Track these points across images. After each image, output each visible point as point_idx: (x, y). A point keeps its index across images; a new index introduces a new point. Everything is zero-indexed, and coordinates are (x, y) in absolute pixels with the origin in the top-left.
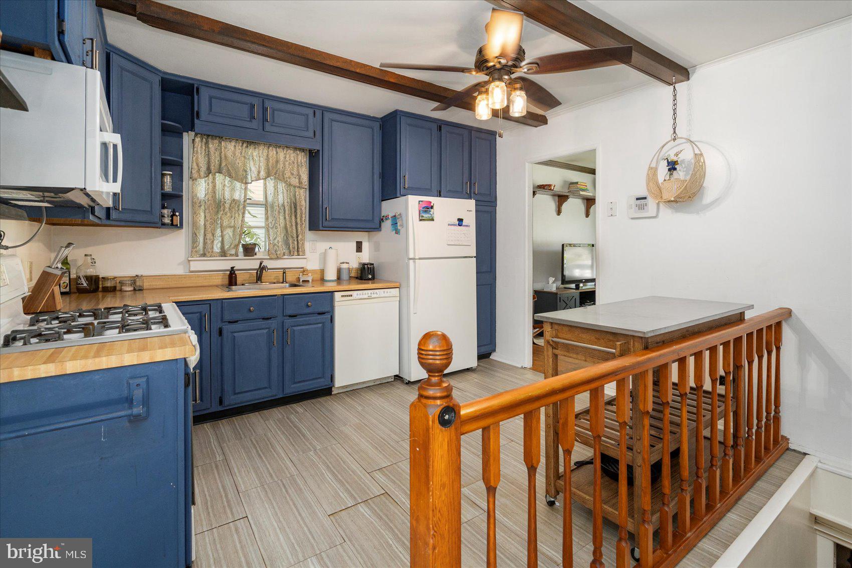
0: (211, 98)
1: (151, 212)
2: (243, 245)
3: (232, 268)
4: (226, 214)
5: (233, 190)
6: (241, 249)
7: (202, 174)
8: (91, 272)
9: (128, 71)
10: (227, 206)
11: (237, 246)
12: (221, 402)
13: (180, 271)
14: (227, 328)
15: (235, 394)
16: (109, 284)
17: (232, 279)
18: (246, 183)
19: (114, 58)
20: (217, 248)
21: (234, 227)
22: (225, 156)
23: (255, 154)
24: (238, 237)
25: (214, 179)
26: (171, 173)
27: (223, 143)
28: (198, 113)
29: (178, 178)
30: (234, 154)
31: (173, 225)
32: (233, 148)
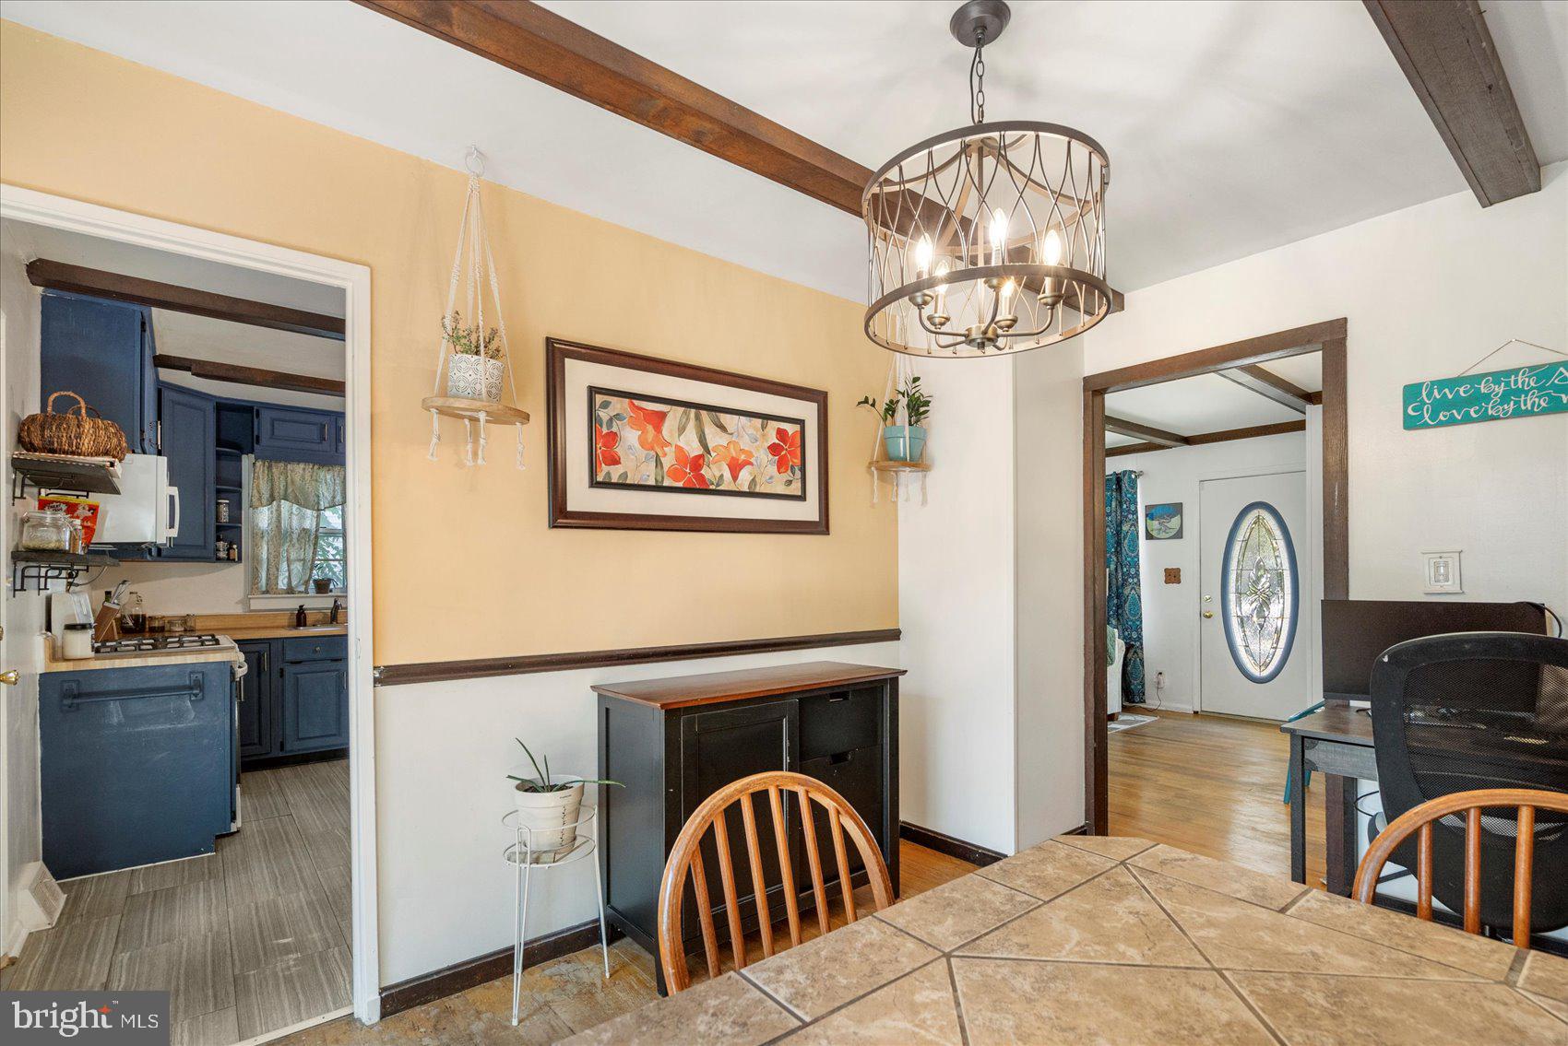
0: (273, 421)
1: (205, 547)
2: (316, 581)
3: (301, 607)
4: (293, 546)
5: (302, 517)
6: (312, 584)
7: (264, 501)
8: (137, 611)
9: (179, 404)
10: (295, 536)
11: (306, 583)
12: (282, 748)
13: (239, 610)
14: (289, 670)
15: (299, 739)
16: (156, 624)
17: (300, 618)
18: (319, 510)
19: (166, 394)
20: (282, 584)
21: (304, 560)
22: (293, 482)
23: (328, 477)
24: (308, 572)
25: (279, 506)
26: (227, 501)
27: (289, 466)
28: (258, 437)
29: (237, 506)
30: (303, 478)
31: (229, 559)
32: (301, 472)
